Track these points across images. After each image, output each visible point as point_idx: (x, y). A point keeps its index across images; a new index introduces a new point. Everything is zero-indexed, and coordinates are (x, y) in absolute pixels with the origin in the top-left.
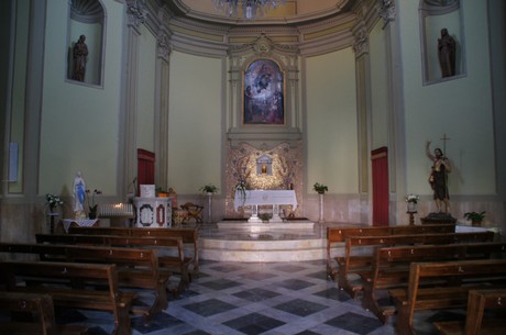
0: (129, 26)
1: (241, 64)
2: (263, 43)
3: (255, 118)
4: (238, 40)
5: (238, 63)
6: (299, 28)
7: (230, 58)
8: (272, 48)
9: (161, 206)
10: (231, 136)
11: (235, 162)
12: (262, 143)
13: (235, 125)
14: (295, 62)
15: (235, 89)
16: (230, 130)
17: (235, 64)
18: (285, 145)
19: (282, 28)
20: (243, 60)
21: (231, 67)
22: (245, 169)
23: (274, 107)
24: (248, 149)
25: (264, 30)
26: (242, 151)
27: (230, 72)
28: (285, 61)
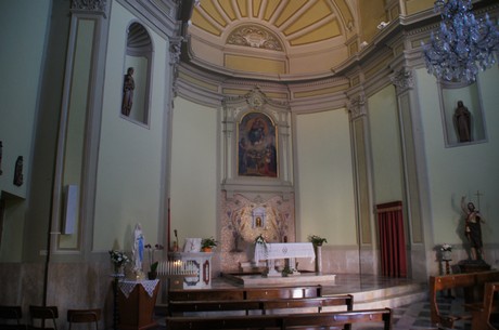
0: (171, 65)
1: (235, 116)
2: (257, 96)
3: (249, 170)
4: (232, 91)
5: (232, 115)
6: (290, 86)
7: (225, 108)
8: (265, 102)
9: (207, 262)
10: (226, 187)
11: (229, 214)
12: (255, 195)
13: (230, 176)
14: (286, 119)
15: (230, 140)
16: (225, 181)
17: (229, 115)
18: (278, 198)
19: (274, 85)
20: (238, 111)
21: (225, 118)
22: (239, 221)
23: (268, 161)
24: (243, 201)
25: (259, 85)
26: (237, 203)
27: (225, 122)
28: (276, 116)
